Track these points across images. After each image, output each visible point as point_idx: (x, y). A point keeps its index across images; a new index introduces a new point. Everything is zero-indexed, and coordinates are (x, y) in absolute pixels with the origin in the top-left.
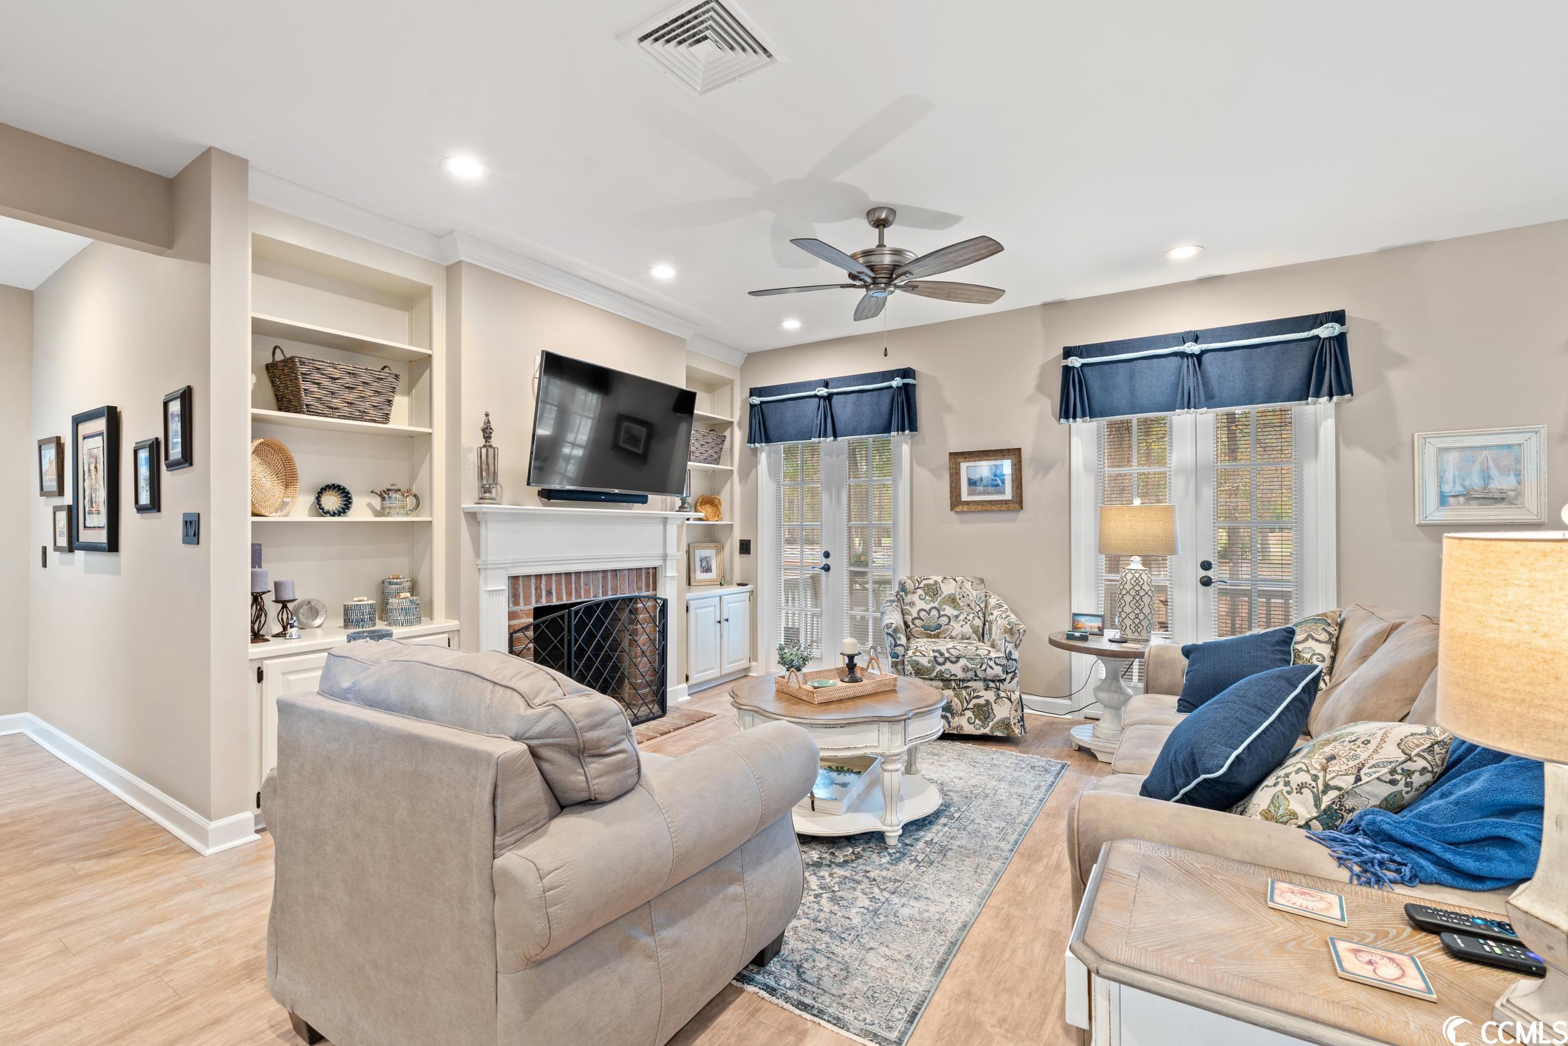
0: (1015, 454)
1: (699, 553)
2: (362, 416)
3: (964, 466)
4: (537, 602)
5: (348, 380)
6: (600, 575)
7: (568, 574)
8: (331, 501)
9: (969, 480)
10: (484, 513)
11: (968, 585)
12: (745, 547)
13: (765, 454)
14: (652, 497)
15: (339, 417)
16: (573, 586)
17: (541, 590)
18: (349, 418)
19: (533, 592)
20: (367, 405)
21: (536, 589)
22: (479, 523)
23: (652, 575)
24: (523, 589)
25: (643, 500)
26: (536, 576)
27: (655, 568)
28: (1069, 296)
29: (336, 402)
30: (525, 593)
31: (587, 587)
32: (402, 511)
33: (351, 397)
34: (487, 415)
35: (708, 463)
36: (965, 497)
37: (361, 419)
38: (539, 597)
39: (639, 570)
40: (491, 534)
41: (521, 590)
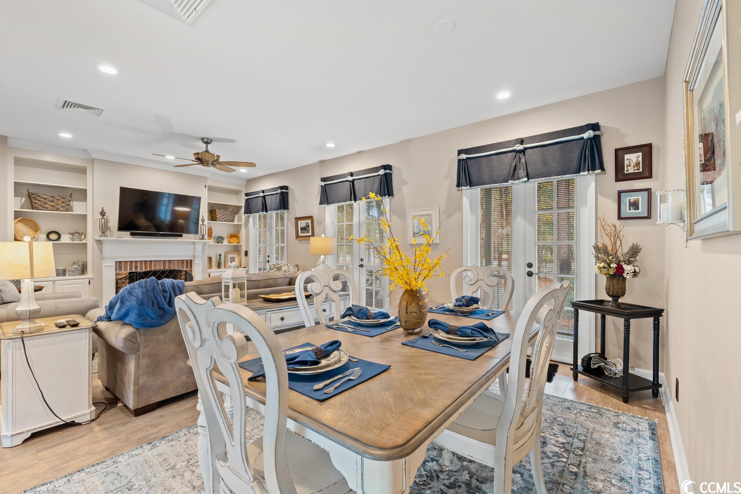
0: (311, 218)
1: (230, 256)
2: (58, 210)
3: (299, 222)
4: (130, 270)
5: (51, 199)
6: (162, 262)
7: (146, 262)
8: (53, 236)
9: (301, 228)
10: (103, 240)
11: (291, 267)
12: (246, 253)
13: (252, 217)
14: (184, 235)
15: (48, 210)
16: (148, 265)
17: (132, 266)
18: (52, 210)
19: (129, 267)
20: (59, 206)
21: (130, 266)
22: (102, 244)
23: (190, 263)
24: (124, 266)
25: (181, 236)
26: (130, 261)
27: (191, 260)
28: (325, 159)
29: (46, 206)
30: (124, 267)
31: (155, 266)
32: (78, 240)
33: (52, 204)
34: (102, 208)
35: (227, 222)
36: (300, 235)
37: (57, 211)
38: (131, 268)
39: (183, 261)
40: (107, 248)
41: (123, 266)
